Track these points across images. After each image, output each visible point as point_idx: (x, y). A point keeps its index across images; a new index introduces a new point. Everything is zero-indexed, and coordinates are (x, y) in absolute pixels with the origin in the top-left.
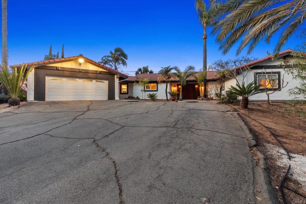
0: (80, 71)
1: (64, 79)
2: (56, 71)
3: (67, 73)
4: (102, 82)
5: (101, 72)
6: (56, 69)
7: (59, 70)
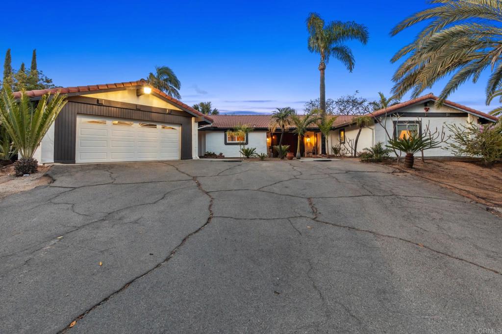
0: (139, 109)
1: (109, 122)
2: (97, 107)
3: (115, 110)
4: (173, 128)
5: (171, 111)
6: (96, 103)
7: (101, 105)
